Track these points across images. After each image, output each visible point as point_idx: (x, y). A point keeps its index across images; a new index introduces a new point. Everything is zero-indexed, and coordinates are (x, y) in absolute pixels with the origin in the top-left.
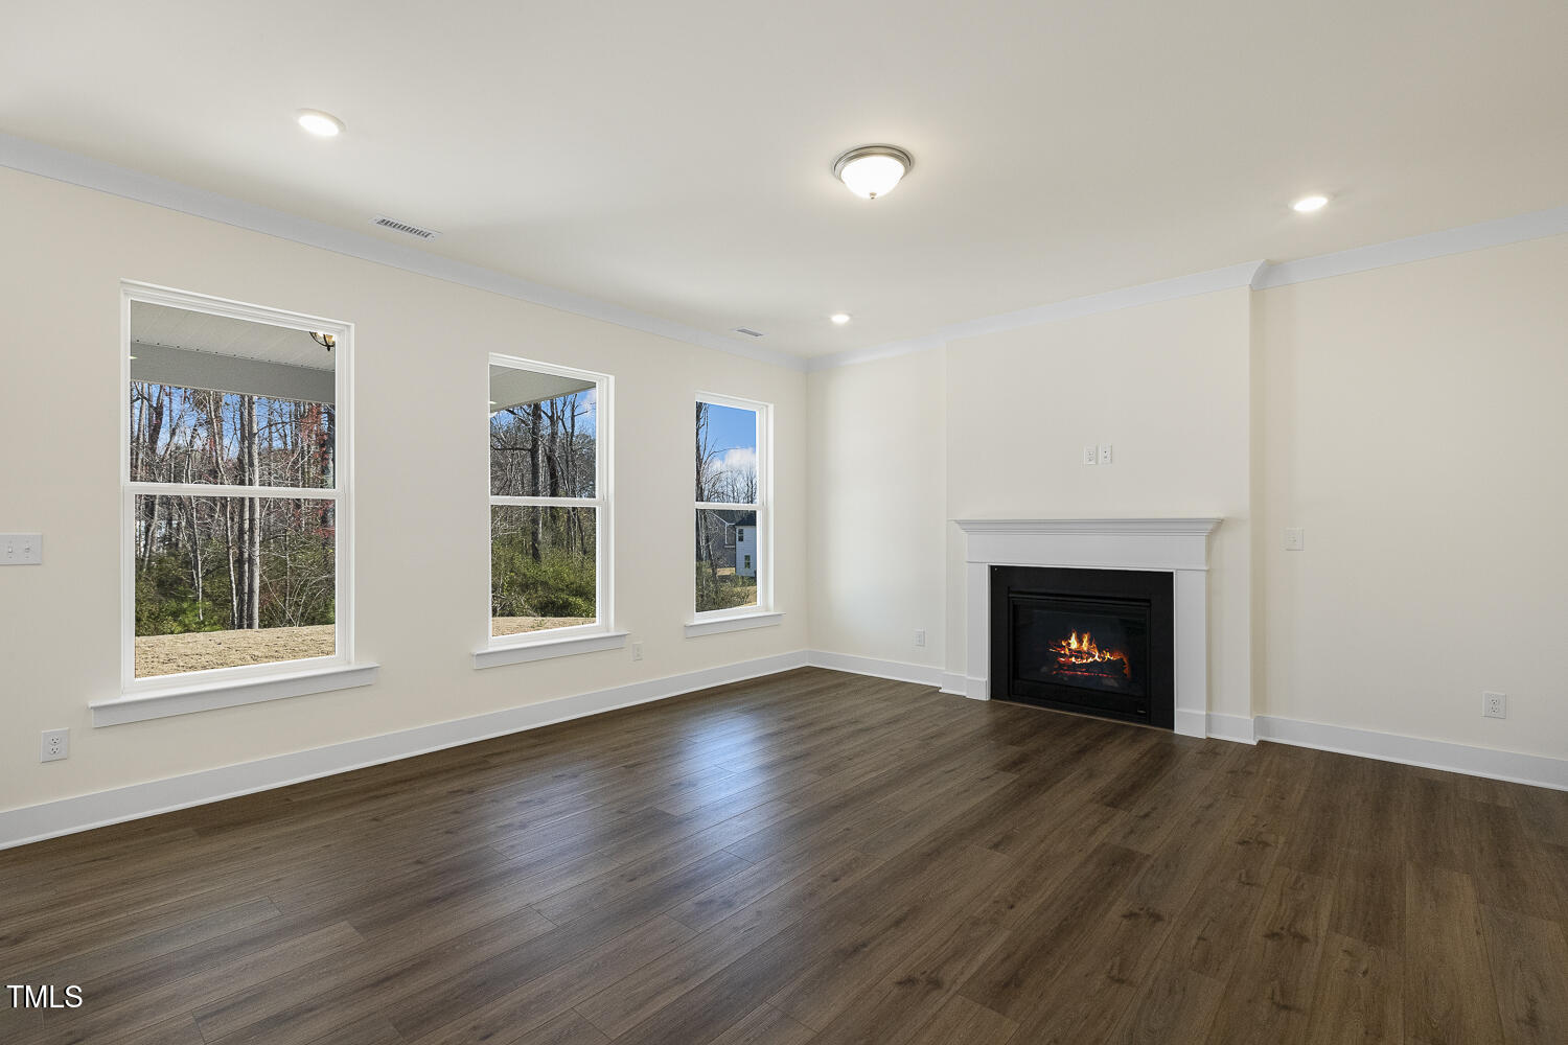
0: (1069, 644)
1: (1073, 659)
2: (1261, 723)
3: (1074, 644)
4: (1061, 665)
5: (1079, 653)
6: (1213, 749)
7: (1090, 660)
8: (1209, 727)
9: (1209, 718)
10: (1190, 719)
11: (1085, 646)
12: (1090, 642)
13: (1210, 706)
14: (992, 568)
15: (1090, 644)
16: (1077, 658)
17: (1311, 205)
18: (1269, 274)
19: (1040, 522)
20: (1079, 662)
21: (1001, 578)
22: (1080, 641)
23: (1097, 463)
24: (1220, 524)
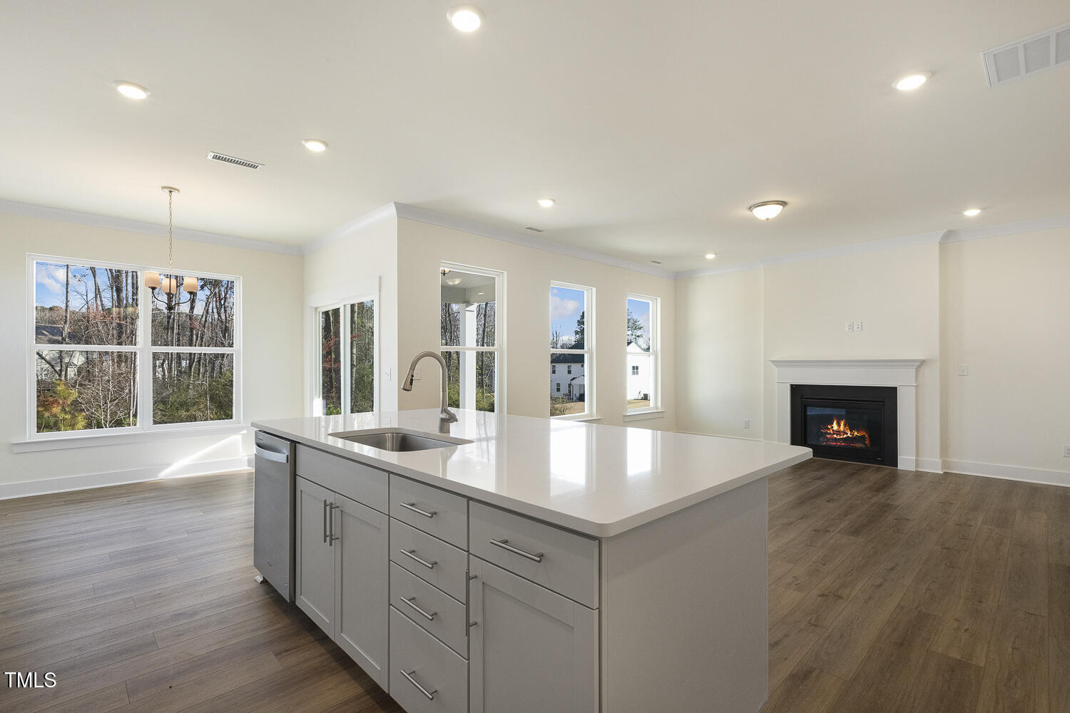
0: (832, 427)
1: (835, 436)
2: (945, 464)
3: (835, 427)
4: (828, 440)
5: (838, 432)
6: (919, 475)
7: (845, 436)
8: (917, 466)
9: (917, 461)
10: (906, 461)
11: (842, 428)
12: (845, 425)
13: (917, 455)
14: (792, 385)
15: (845, 427)
16: (837, 435)
17: (972, 213)
18: (949, 237)
19: (817, 362)
20: (839, 437)
21: (797, 390)
22: (839, 425)
23: (853, 331)
24: (923, 362)
